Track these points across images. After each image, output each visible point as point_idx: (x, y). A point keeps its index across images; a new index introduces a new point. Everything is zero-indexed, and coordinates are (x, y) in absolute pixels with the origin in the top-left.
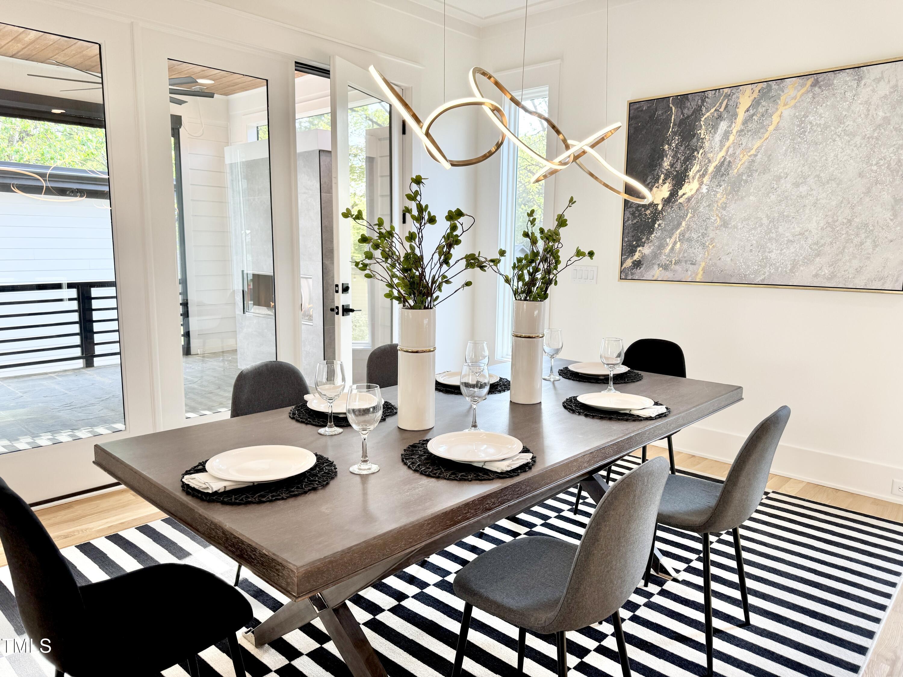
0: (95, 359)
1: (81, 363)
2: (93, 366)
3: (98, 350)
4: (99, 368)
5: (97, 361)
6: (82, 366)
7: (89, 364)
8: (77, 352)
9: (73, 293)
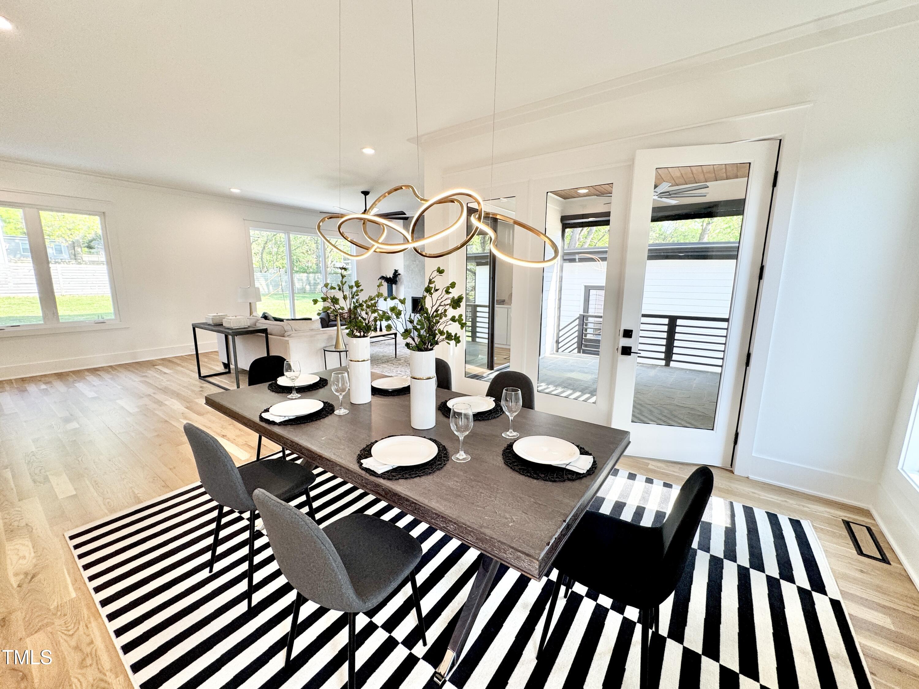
0: (671, 362)
1: (663, 363)
2: (669, 366)
3: (675, 357)
4: (672, 368)
5: (672, 364)
6: (664, 364)
7: (667, 365)
8: (662, 356)
9: (666, 321)
